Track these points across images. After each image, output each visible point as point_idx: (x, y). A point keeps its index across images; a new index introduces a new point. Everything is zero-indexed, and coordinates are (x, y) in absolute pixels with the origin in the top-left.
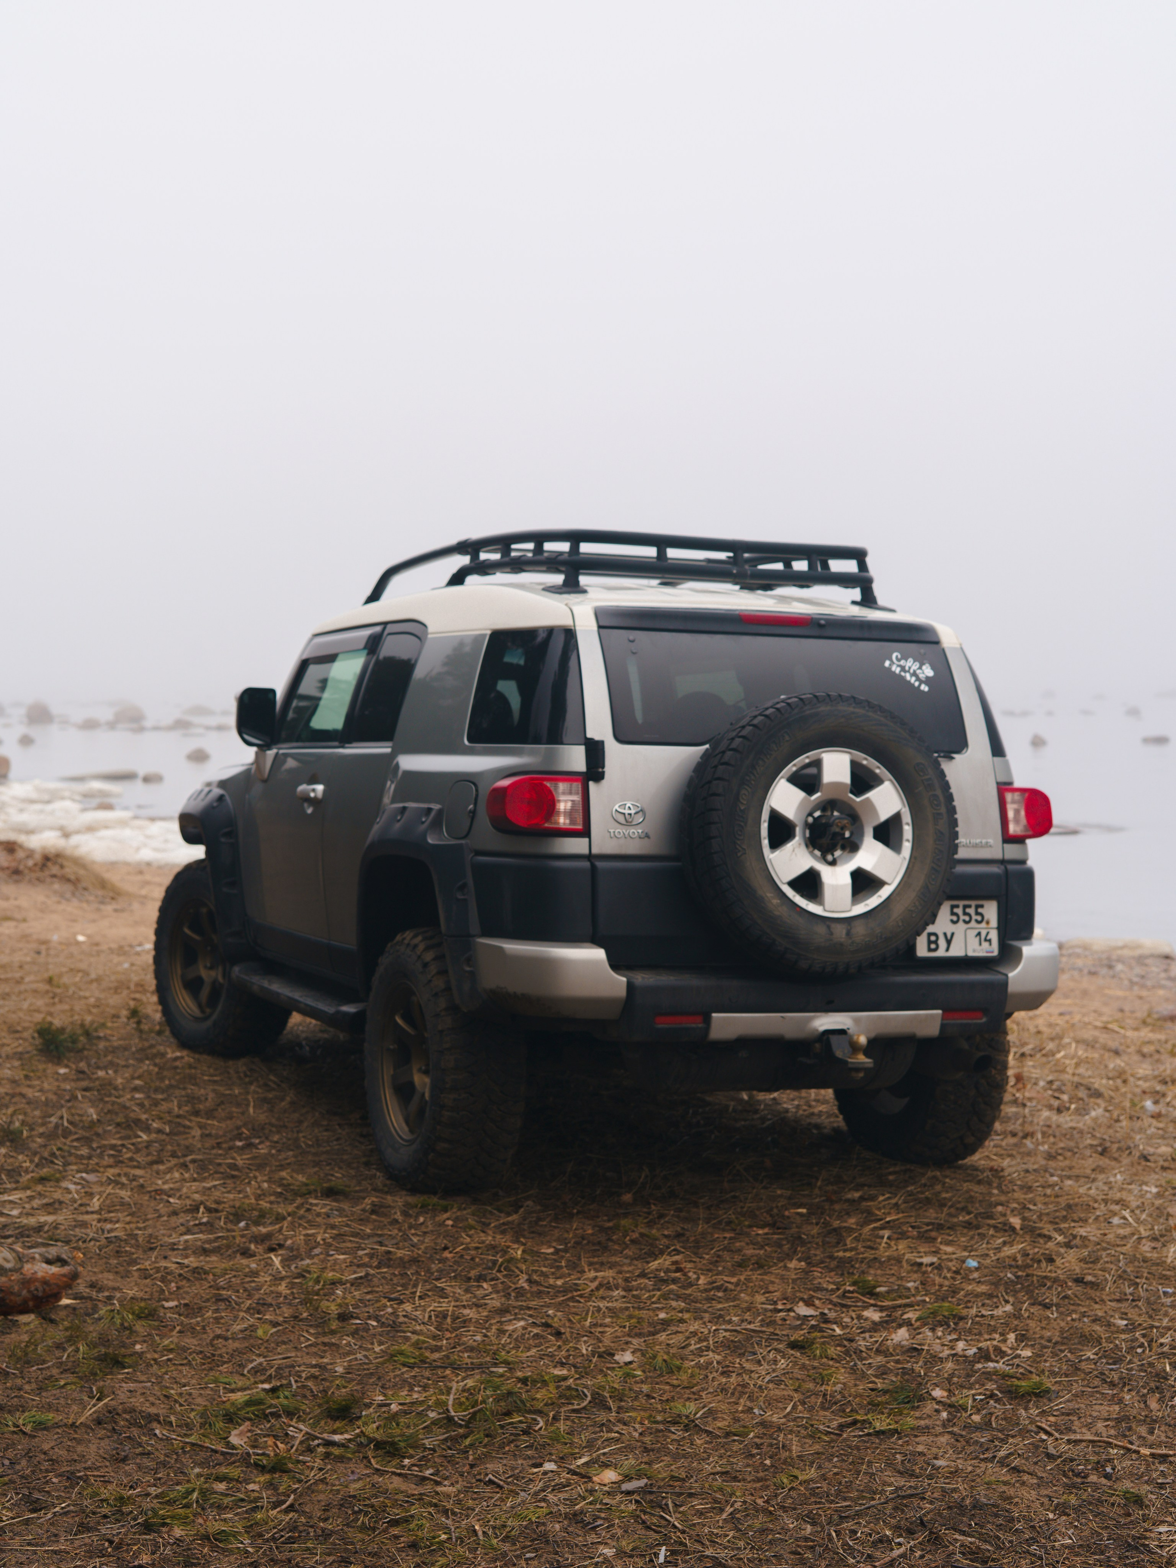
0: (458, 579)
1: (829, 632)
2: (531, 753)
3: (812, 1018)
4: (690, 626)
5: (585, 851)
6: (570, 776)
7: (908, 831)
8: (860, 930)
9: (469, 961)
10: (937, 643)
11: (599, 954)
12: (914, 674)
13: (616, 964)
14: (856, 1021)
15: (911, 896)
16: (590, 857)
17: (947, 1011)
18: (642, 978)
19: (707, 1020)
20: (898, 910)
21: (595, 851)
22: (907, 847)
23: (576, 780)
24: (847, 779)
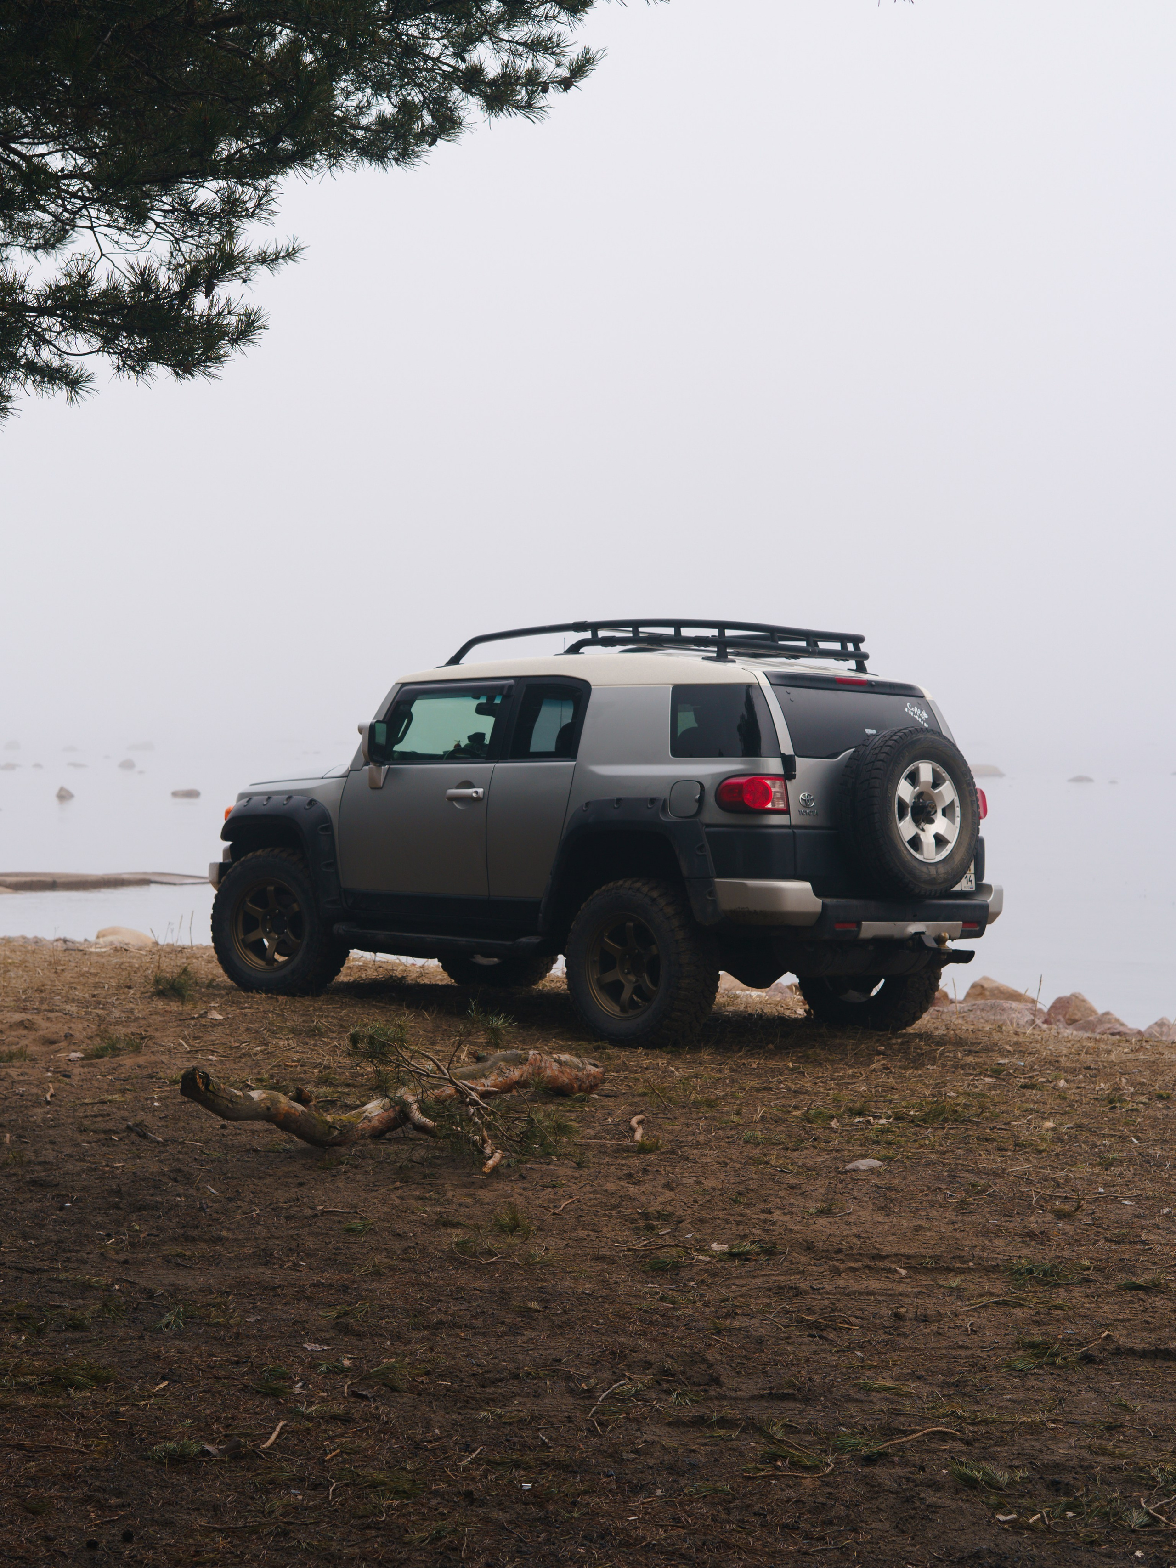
0: (575, 649)
1: (877, 690)
2: (741, 763)
3: (908, 925)
4: (813, 685)
5: (787, 823)
6: (775, 777)
7: (958, 810)
8: (942, 870)
9: (711, 893)
10: (923, 697)
11: (807, 885)
12: (920, 717)
13: (817, 892)
14: (927, 927)
15: (962, 850)
16: (790, 827)
17: (964, 923)
18: (828, 901)
19: (859, 925)
20: (957, 858)
21: (793, 823)
22: (958, 820)
23: (778, 779)
24: (931, 779)
